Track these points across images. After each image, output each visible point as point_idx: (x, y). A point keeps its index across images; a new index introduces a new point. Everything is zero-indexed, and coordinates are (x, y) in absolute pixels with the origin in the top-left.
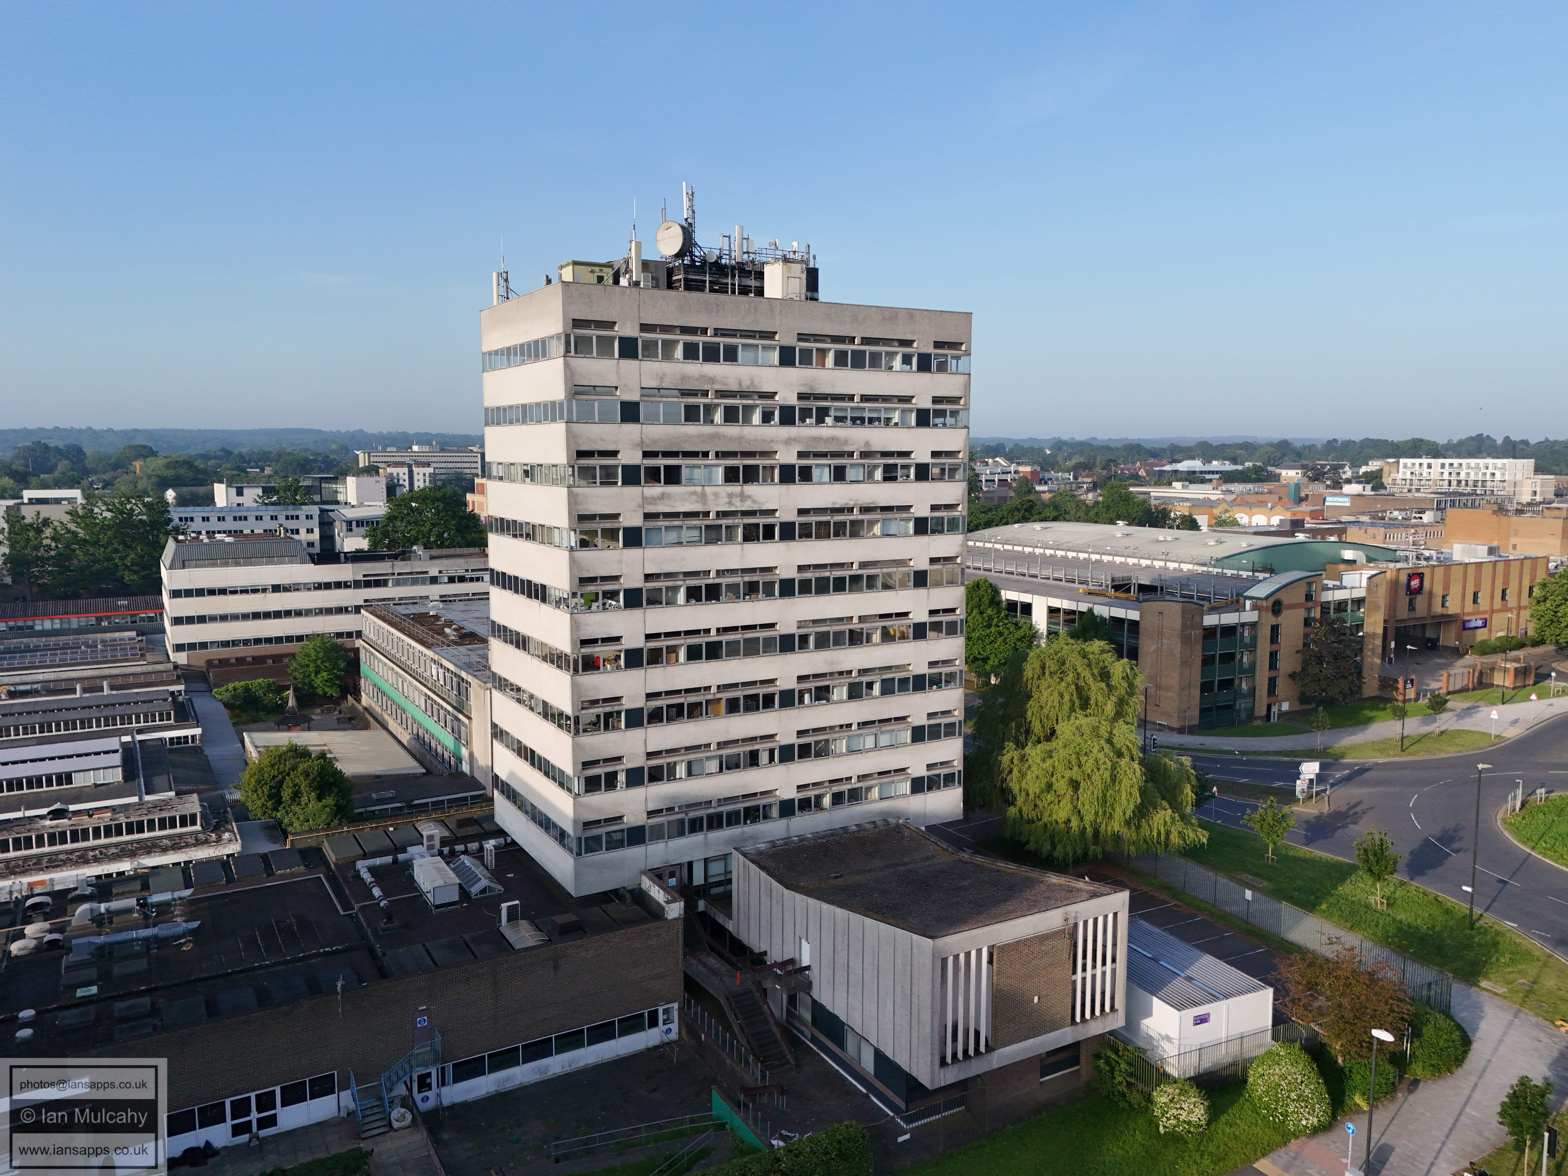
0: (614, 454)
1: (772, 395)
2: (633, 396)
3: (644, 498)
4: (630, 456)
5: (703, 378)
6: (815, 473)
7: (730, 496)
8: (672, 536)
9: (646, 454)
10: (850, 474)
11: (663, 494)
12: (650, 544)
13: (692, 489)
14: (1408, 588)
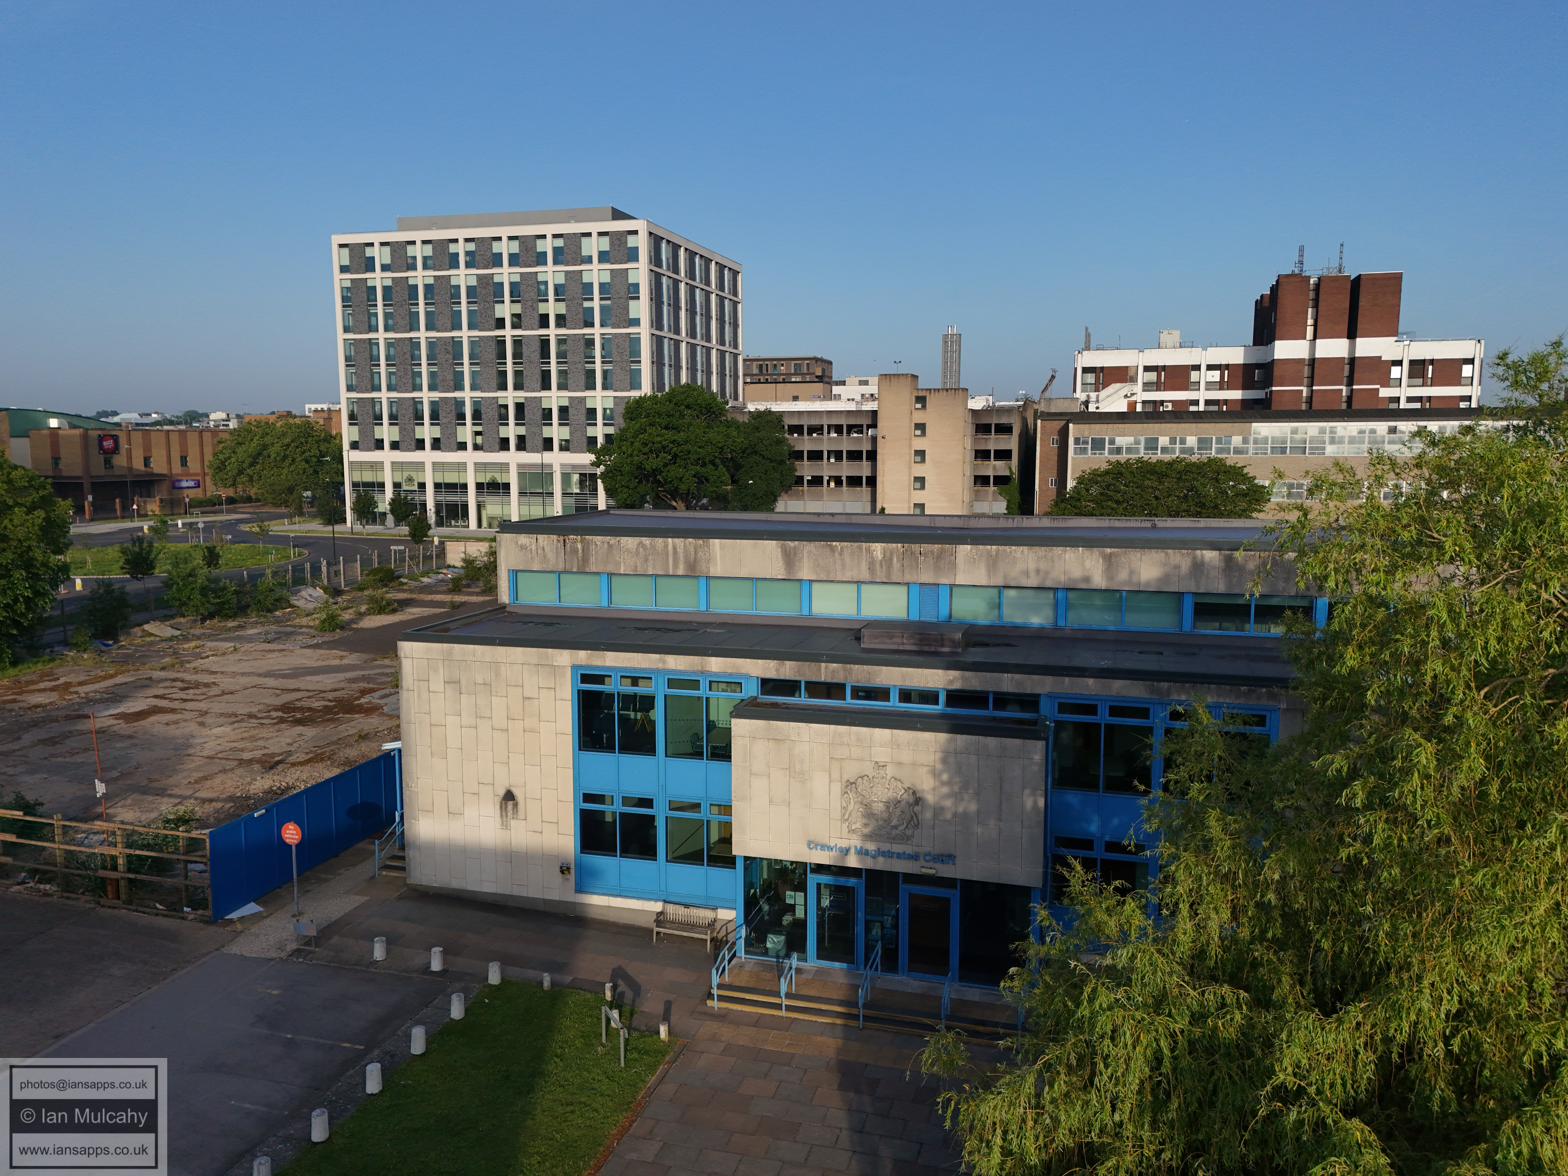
14: (101, 447)
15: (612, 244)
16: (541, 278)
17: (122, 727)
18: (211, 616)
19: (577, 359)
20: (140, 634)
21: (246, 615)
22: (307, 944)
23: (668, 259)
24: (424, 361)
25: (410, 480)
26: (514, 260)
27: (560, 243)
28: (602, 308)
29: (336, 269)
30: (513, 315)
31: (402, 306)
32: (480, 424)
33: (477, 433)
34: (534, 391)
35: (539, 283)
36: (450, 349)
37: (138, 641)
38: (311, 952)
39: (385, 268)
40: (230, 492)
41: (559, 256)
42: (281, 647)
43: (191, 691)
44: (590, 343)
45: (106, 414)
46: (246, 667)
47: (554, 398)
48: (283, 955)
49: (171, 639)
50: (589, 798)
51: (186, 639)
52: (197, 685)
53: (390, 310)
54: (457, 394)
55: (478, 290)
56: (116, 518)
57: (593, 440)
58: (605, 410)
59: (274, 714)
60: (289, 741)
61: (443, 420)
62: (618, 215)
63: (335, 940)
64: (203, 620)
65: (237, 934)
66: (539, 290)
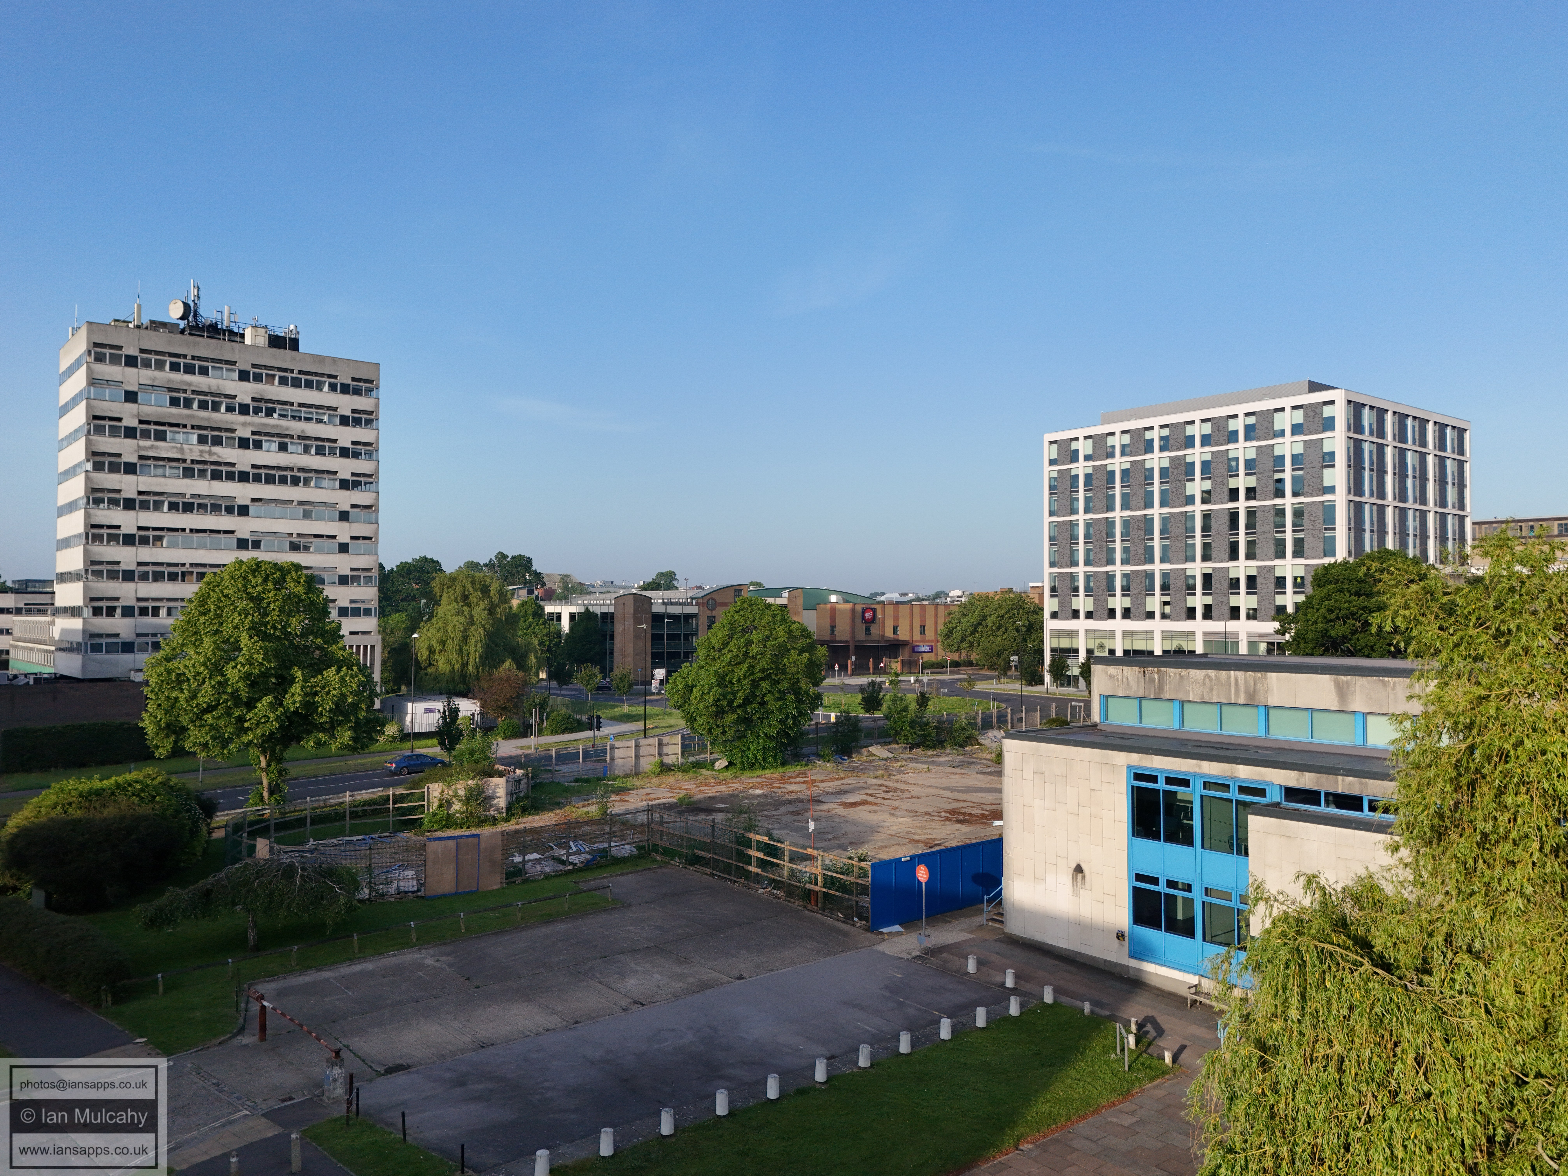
0: (120, 420)
1: (234, 397)
2: (134, 388)
3: (139, 446)
4: (130, 422)
5: (182, 382)
6: (265, 445)
7: (201, 451)
8: (160, 471)
9: (141, 422)
10: (291, 448)
11: (153, 446)
12: (143, 473)
13: (174, 445)
14: (864, 617)
15: (1306, 416)
16: (1231, 455)
17: (841, 811)
18: (917, 746)
19: (1266, 529)
20: (866, 753)
21: (943, 747)
22: (926, 954)
23: (1371, 425)
24: (1118, 538)
25: (1102, 646)
26: (1206, 440)
27: (1252, 420)
28: (1294, 478)
29: (1046, 462)
30: (1203, 492)
31: (1100, 490)
32: (1168, 595)
33: (1166, 603)
34: (1221, 561)
35: (1229, 460)
36: (1143, 526)
37: (864, 759)
38: (927, 959)
39: (1087, 458)
40: (956, 657)
41: (1250, 432)
42: (963, 771)
43: (891, 794)
44: (1281, 512)
45: (877, 594)
46: (932, 782)
47: (1242, 568)
48: (910, 957)
49: (887, 759)
50: (1139, 877)
51: (896, 759)
52: (895, 790)
53: (1090, 494)
54: (1148, 567)
55: (1171, 470)
56: (869, 674)
57: (1281, 609)
58: (1296, 578)
59: (943, 814)
60: (948, 832)
61: (1133, 591)
62: (1314, 387)
63: (945, 955)
64: (911, 748)
65: (884, 940)
66: (1230, 466)
